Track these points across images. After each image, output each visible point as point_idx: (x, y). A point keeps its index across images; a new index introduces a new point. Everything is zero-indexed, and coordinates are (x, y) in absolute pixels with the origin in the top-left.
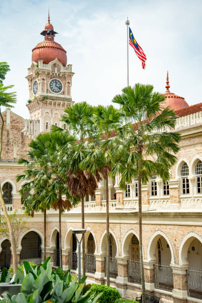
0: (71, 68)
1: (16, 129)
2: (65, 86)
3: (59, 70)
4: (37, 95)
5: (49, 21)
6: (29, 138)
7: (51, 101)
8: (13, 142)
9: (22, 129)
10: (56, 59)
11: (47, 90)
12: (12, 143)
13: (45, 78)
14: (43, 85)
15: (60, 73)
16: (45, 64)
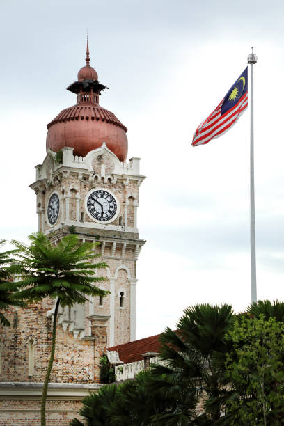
0: (138, 166)
1: (35, 311)
2: (123, 206)
3: (109, 170)
5: (88, 60)
6: (65, 328)
7: (91, 239)
8: (27, 338)
9: (47, 310)
10: (104, 145)
11: (82, 214)
12: (24, 342)
13: (77, 188)
14: (73, 205)
15: (113, 175)
16: (79, 156)
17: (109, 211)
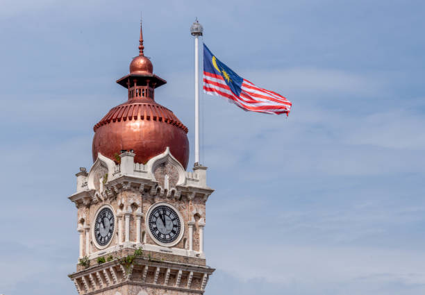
2: (187, 225)
3: (173, 181)
4: (110, 250)
5: (141, 48)
7: (154, 265)
10: (167, 151)
11: (143, 234)
13: (138, 202)
14: (132, 223)
15: (177, 187)
16: (140, 163)
17: (173, 231)
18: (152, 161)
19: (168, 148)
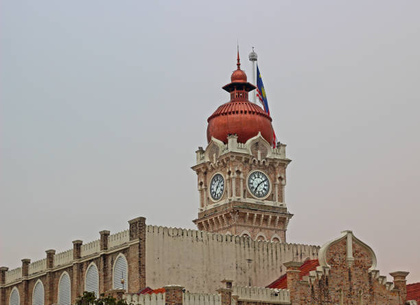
0: (284, 151)
1: (361, 268)
2: (274, 185)
3: (264, 155)
4: (221, 203)
5: (239, 65)
6: (380, 282)
7: (253, 212)
8: (357, 290)
9: (368, 267)
10: (260, 135)
11: (245, 191)
12: (356, 292)
13: (241, 170)
14: (238, 184)
15: (266, 159)
16: (241, 143)
17: (264, 189)
18: (249, 141)
19: (260, 133)
